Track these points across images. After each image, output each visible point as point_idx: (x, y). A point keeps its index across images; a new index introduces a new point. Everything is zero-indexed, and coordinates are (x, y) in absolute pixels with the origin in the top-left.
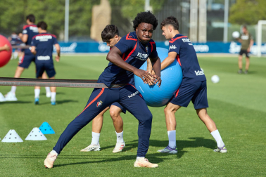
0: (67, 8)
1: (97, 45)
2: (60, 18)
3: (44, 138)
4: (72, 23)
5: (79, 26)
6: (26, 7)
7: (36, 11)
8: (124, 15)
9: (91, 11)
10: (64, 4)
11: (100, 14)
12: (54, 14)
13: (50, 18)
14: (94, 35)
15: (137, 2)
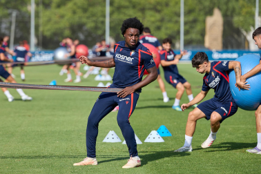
0: (182, 19)
1: (211, 53)
2: (176, 29)
3: (161, 140)
4: (186, 33)
5: (194, 36)
6: (144, 18)
7: (153, 22)
8: (236, 25)
9: (204, 22)
10: (179, 15)
11: (214, 25)
12: (170, 25)
13: (167, 29)
14: (207, 44)
15: (247, 13)
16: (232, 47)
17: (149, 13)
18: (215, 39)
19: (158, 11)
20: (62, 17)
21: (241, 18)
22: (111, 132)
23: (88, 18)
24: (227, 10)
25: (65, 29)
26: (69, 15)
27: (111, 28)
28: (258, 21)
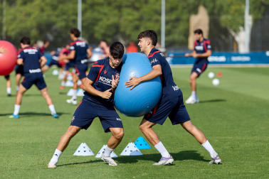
0: (163, 18)
2: (156, 28)
3: (139, 153)
4: (168, 33)
5: (176, 36)
6: (120, 17)
7: (131, 21)
8: (223, 25)
9: (188, 21)
10: (160, 14)
11: (198, 24)
12: (150, 24)
14: (191, 46)
15: (236, 11)
16: (219, 49)
17: (126, 11)
19: (137, 9)
20: (29, 15)
21: (230, 17)
22: (83, 145)
23: (58, 16)
24: (214, 8)
25: (32, 28)
26: (36, 13)
27: (83, 28)
28: (249, 20)
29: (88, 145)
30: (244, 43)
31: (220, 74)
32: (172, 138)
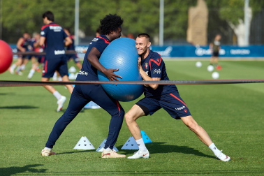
0: (162, 10)
1: (194, 49)
2: (154, 21)
4: (166, 25)
5: (175, 29)
6: (118, 8)
7: (129, 13)
8: (222, 17)
9: (187, 13)
10: (158, 6)
11: (197, 16)
12: (148, 16)
13: (144, 20)
14: (190, 39)
15: (235, 3)
17: (124, 3)
18: (199, 33)
20: (25, 6)
22: (83, 138)
23: (55, 7)
25: (28, 19)
26: (33, 4)
27: (81, 20)
28: (248, 12)
29: (88, 138)
30: (243, 36)
31: (219, 67)
32: (173, 132)
